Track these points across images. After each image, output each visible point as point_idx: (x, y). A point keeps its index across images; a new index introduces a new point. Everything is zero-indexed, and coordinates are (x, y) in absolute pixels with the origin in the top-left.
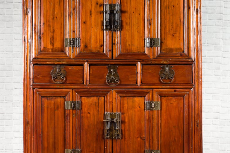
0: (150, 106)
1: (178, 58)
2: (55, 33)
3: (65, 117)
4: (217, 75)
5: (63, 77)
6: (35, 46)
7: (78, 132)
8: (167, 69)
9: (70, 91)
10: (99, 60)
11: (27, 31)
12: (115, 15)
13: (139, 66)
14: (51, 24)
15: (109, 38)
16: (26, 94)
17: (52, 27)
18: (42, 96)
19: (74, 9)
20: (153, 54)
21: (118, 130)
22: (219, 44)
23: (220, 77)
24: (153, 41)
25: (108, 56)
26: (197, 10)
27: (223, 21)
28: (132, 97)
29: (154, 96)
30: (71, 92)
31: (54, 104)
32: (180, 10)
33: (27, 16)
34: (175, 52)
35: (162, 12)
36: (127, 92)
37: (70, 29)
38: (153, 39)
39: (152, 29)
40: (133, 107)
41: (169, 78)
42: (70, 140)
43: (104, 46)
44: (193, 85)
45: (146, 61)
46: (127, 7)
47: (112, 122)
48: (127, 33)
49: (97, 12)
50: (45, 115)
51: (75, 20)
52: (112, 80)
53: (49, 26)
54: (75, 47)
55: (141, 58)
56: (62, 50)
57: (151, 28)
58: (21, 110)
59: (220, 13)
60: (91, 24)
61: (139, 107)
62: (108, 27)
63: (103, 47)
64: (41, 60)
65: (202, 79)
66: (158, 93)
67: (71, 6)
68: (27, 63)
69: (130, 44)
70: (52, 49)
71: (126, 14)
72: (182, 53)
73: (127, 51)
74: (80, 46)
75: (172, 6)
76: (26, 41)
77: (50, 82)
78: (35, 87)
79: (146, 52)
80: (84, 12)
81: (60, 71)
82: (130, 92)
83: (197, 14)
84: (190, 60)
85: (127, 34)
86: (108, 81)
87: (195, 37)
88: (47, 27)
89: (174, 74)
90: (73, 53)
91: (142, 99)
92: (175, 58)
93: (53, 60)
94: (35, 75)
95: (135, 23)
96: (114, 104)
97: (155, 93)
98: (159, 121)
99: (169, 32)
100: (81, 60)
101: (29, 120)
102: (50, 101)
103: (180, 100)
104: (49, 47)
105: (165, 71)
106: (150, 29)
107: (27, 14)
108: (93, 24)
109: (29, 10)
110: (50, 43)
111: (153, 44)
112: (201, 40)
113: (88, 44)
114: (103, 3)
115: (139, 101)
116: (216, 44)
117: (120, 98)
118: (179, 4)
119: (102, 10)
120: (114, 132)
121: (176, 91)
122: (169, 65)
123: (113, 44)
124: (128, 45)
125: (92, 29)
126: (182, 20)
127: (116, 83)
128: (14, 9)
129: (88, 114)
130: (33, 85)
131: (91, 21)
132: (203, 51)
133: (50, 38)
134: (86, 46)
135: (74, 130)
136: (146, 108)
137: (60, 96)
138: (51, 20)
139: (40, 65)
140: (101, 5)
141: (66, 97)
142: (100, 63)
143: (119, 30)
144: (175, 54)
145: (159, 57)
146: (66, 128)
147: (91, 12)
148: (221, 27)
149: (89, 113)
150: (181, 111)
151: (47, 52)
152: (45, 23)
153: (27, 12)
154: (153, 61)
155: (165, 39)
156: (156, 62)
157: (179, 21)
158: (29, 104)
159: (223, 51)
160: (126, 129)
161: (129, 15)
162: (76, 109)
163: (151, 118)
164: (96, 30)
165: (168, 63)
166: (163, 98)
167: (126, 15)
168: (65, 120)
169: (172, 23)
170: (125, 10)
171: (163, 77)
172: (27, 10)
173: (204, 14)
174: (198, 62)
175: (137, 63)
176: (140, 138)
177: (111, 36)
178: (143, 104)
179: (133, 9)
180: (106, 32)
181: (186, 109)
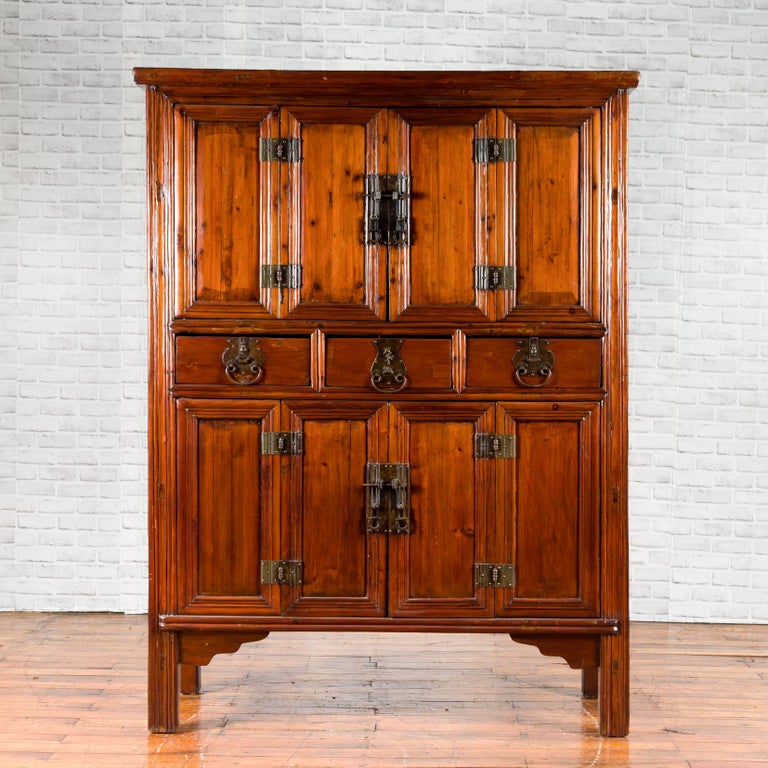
0: (488, 448)
1: (562, 319)
2: (234, 251)
3: (262, 475)
4: (667, 368)
5: (255, 369)
6: (182, 285)
7: (294, 515)
8: (534, 350)
9: (273, 406)
10: (352, 324)
11: (159, 244)
12: (394, 204)
13: (460, 339)
14: (224, 226)
15: (380, 264)
16: (157, 414)
17: (225, 236)
18: (199, 419)
19: (285, 187)
20: (498, 309)
21: (401, 511)
22: (672, 285)
23: (674, 371)
24: (496, 274)
25: (377, 314)
26: (615, 192)
27: (684, 224)
28: (440, 421)
29: (498, 419)
30: (276, 409)
31: (232, 439)
32: (569, 193)
33: (160, 205)
34: (554, 305)
35: (522, 197)
36: (426, 408)
37: (275, 240)
38: (496, 268)
39: (495, 242)
40: (443, 450)
41: (539, 373)
42: (273, 536)
43: (364, 285)
44: (603, 392)
45: (476, 327)
46: (428, 183)
47: (387, 490)
48: (427, 251)
49: (348, 196)
50: (208, 469)
51: (288, 216)
52: (387, 377)
53: (219, 230)
54: (287, 287)
55: (466, 319)
56: (254, 297)
57: (492, 241)
58: (142, 455)
59: (676, 203)
60: (330, 227)
61: (460, 449)
62: (377, 236)
63: (362, 289)
64: (198, 322)
65: (626, 375)
66: (511, 412)
67: (277, 180)
68: (159, 331)
69: (435, 280)
70: (226, 294)
71: (426, 201)
72: (575, 307)
73: (426, 301)
74: (302, 285)
75: (549, 182)
76: (156, 271)
77: (221, 380)
78: (180, 393)
79: (479, 303)
80: (313, 195)
81: (249, 351)
82: (434, 408)
83: (615, 202)
84: (595, 325)
85: (426, 255)
86: (376, 378)
87: (609, 264)
88: (214, 236)
89: (552, 363)
90: (282, 303)
91: (466, 427)
92: (555, 319)
93: (228, 322)
94: (180, 362)
95: (448, 227)
96: (392, 442)
97: (501, 413)
98: (512, 488)
99: (540, 250)
100: (304, 323)
101: (164, 482)
102: (220, 432)
103: (570, 430)
104: (219, 286)
105: (528, 353)
106: (489, 241)
107: (159, 200)
108: (336, 228)
109: (165, 190)
110: (219, 277)
111: (496, 281)
112: (625, 273)
113: (324, 279)
114: (363, 171)
115: (458, 432)
116: (663, 285)
117: (408, 425)
118: (566, 175)
119: (362, 189)
120: (391, 517)
121: (557, 406)
122: (540, 337)
123: (389, 280)
124: (429, 285)
125: (335, 240)
126: (575, 219)
127: (397, 385)
128: (125, 187)
129: (323, 467)
130: (174, 390)
131: (330, 220)
132: (629, 303)
133: (219, 264)
134: (317, 287)
135: (285, 509)
136: (479, 452)
137: (248, 420)
138: (224, 216)
139: (193, 334)
140: (356, 178)
141: (263, 422)
142: (354, 330)
143: (407, 243)
144: (557, 309)
145: (513, 315)
146: (264, 504)
147: (331, 194)
148: (679, 240)
149: (325, 464)
150: (572, 462)
151: (212, 302)
152: (209, 223)
153: (159, 194)
154: (497, 327)
155: (528, 269)
156: (505, 330)
157: (566, 221)
158: (164, 440)
159: (683, 304)
160: (424, 509)
161: (434, 205)
162: (289, 454)
163: (491, 479)
164: (343, 243)
165: (536, 334)
166: (521, 425)
167: (424, 205)
168: (260, 483)
169: (549, 226)
170: (422, 191)
171: (522, 371)
172: (159, 187)
173: (633, 204)
174: (617, 331)
175: (454, 333)
176: (462, 531)
177: (384, 258)
178: (471, 442)
179: (443, 189)
180: (369, 250)
181: (586, 456)
